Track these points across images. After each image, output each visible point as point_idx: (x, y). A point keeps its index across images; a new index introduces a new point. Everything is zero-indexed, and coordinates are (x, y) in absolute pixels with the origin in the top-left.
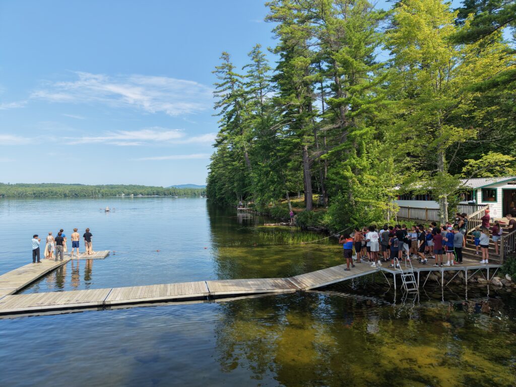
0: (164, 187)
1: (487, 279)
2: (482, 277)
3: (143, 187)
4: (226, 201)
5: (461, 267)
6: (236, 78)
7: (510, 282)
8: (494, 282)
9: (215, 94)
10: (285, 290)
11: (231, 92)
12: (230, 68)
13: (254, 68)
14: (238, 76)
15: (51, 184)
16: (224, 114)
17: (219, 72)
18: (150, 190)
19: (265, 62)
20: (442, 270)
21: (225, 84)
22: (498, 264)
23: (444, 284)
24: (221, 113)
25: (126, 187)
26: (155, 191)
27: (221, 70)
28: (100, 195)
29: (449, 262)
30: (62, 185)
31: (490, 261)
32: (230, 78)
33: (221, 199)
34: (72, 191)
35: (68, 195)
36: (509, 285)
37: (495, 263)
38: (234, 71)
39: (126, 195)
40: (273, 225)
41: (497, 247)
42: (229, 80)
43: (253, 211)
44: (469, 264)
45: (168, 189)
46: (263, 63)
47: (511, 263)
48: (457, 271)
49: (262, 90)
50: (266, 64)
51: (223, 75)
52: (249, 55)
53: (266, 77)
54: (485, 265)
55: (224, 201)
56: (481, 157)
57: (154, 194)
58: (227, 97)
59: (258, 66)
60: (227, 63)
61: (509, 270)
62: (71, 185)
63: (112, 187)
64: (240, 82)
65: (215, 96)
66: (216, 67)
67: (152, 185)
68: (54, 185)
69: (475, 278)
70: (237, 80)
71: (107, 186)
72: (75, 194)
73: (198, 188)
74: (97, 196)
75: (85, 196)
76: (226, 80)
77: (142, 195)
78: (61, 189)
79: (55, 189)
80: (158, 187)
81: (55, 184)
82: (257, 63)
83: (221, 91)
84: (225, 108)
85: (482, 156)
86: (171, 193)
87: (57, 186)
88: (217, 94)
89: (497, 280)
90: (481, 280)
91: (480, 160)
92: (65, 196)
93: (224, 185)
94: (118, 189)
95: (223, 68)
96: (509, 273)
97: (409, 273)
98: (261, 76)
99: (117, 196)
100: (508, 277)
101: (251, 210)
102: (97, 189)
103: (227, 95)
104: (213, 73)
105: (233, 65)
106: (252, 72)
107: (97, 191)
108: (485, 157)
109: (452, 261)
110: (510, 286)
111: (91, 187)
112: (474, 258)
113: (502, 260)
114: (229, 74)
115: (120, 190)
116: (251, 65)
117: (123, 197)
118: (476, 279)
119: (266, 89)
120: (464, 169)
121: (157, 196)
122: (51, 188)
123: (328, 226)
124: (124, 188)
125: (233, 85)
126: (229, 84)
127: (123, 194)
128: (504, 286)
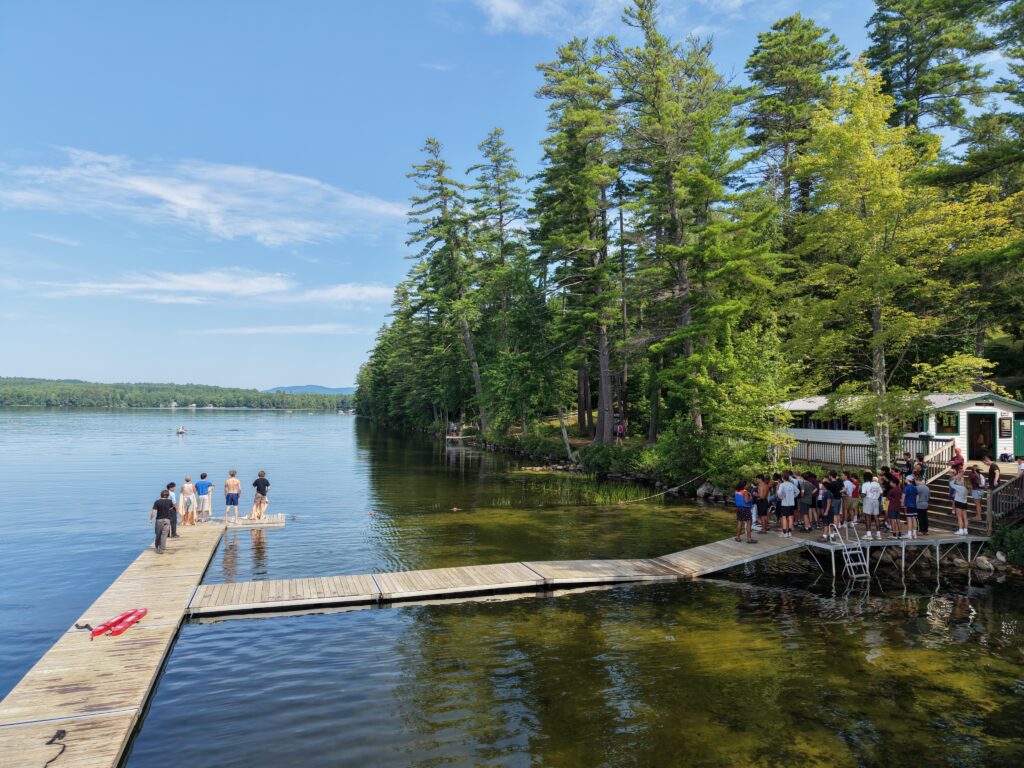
0: (260, 389)
1: (967, 560)
2: (960, 557)
3: (216, 389)
4: (408, 422)
5: (928, 540)
6: (451, 188)
7: (1004, 564)
8: (980, 565)
9: (411, 217)
10: (661, 578)
11: (441, 216)
12: (441, 168)
13: (489, 172)
14: (456, 185)
15: (15, 378)
16: (428, 256)
17: (420, 176)
18: (231, 395)
19: (511, 162)
20: (903, 545)
21: (430, 198)
22: (983, 535)
23: (906, 568)
24: (422, 254)
25: (179, 388)
26: (241, 398)
27: (422, 172)
28: (124, 405)
29: (910, 533)
30: (40, 381)
31: (970, 531)
32: (441, 189)
33: (399, 418)
34: (63, 395)
35: (54, 402)
36: (1004, 568)
37: (977, 533)
38: (446, 175)
39: (180, 405)
40: (538, 469)
41: (979, 509)
42: (438, 192)
43: (478, 442)
44: (938, 536)
45: (268, 396)
46: (506, 164)
47: (1004, 534)
48: (923, 547)
49: (505, 215)
50: (510, 167)
51: (429, 182)
52: (480, 147)
53: (512, 190)
54: (965, 537)
55: (404, 421)
56: (941, 361)
57: (239, 404)
58: (433, 223)
59: (497, 169)
60: (435, 160)
61: (1001, 545)
62: (59, 381)
63: (150, 388)
64: (459, 197)
65: (411, 221)
66: (414, 167)
67: (234, 386)
68: (23, 381)
69: (949, 559)
70: (455, 193)
71: (140, 386)
72: (71, 402)
73: (331, 393)
74: (117, 405)
75: (92, 405)
76: (433, 192)
77: (215, 406)
78: (38, 391)
79: (26, 390)
80: (247, 391)
81: (24, 379)
82: (494, 164)
83: (423, 212)
84: (430, 245)
85: (944, 359)
86: (275, 404)
87: (32, 383)
88: (415, 217)
89: (984, 561)
90: (959, 561)
91: (942, 366)
92: (49, 405)
93: (408, 390)
94: (162, 393)
95: (427, 168)
96: (1001, 550)
97: (854, 549)
98: (501, 188)
99: (162, 407)
100: (1000, 556)
101: (472, 440)
102: (118, 391)
103: (434, 219)
104: (408, 176)
105: (446, 164)
106: (483, 179)
107: (118, 396)
108: (948, 361)
109: (915, 531)
110: (1006, 571)
111: (105, 386)
112: (943, 526)
113: (990, 529)
114: (440, 181)
115: (166, 394)
116: (484, 168)
117: (173, 408)
118: (951, 559)
119: (511, 213)
120: (915, 380)
121: (245, 408)
122: (16, 388)
123: (651, 471)
124: (177, 390)
125: (445, 203)
126: (438, 200)
127: (174, 404)
128: (996, 570)
